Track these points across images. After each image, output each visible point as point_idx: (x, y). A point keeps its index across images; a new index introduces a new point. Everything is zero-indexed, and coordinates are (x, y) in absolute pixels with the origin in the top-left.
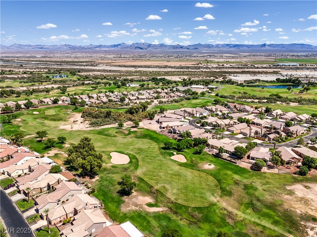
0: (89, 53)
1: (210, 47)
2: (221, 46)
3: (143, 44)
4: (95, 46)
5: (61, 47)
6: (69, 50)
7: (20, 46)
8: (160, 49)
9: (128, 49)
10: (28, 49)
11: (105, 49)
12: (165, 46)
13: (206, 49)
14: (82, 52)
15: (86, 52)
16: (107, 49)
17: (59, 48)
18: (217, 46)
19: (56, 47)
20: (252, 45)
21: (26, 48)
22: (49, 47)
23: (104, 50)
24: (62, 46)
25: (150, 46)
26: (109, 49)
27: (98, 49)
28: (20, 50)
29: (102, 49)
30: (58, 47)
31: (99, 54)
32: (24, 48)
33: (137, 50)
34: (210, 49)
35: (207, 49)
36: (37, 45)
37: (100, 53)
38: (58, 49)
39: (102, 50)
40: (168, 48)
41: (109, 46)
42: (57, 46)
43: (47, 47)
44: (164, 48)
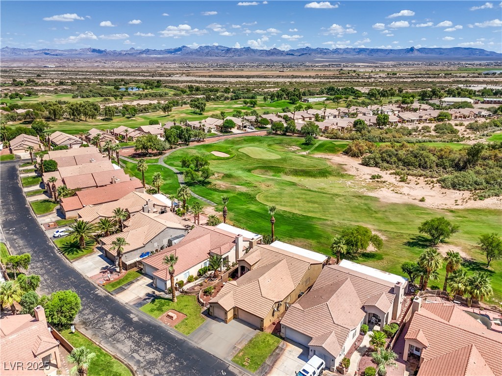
0: (133, 61)
1: (325, 53)
2: (342, 51)
3: (217, 47)
4: (139, 52)
5: (82, 53)
6: (97, 57)
7: (15, 51)
8: (246, 57)
9: (194, 56)
10: (28, 55)
11: (156, 56)
12: (254, 51)
13: (319, 55)
14: (121, 61)
15: (128, 61)
16: (159, 56)
17: (80, 54)
18: (336, 51)
19: (74, 52)
20: (391, 50)
21: (25, 53)
22: (63, 52)
23: (155, 58)
24: (83, 50)
25: (228, 50)
26: (162, 56)
27: (144, 55)
28: (15, 57)
29: (152, 56)
30: (77, 52)
31: (150, 63)
32: (22, 53)
33: (208, 58)
34: (325, 56)
35: (321, 55)
36: (43, 50)
37: (151, 61)
38: (78, 56)
39: (152, 58)
40: (259, 54)
41: (161, 51)
42: (76, 50)
43: (60, 52)
44: (253, 54)
